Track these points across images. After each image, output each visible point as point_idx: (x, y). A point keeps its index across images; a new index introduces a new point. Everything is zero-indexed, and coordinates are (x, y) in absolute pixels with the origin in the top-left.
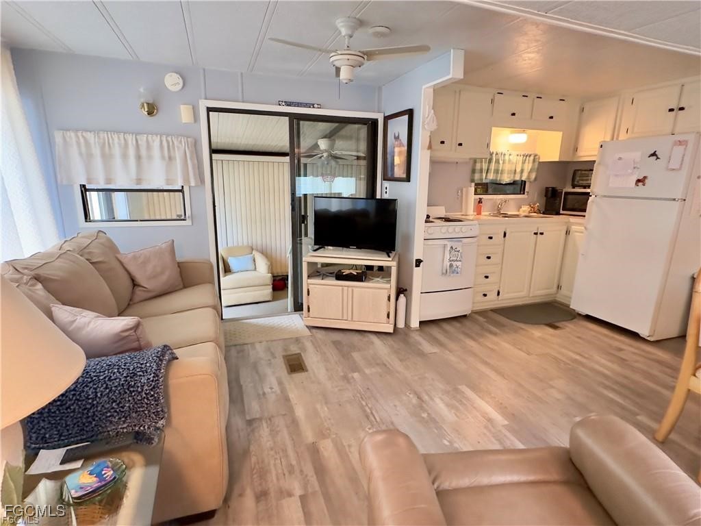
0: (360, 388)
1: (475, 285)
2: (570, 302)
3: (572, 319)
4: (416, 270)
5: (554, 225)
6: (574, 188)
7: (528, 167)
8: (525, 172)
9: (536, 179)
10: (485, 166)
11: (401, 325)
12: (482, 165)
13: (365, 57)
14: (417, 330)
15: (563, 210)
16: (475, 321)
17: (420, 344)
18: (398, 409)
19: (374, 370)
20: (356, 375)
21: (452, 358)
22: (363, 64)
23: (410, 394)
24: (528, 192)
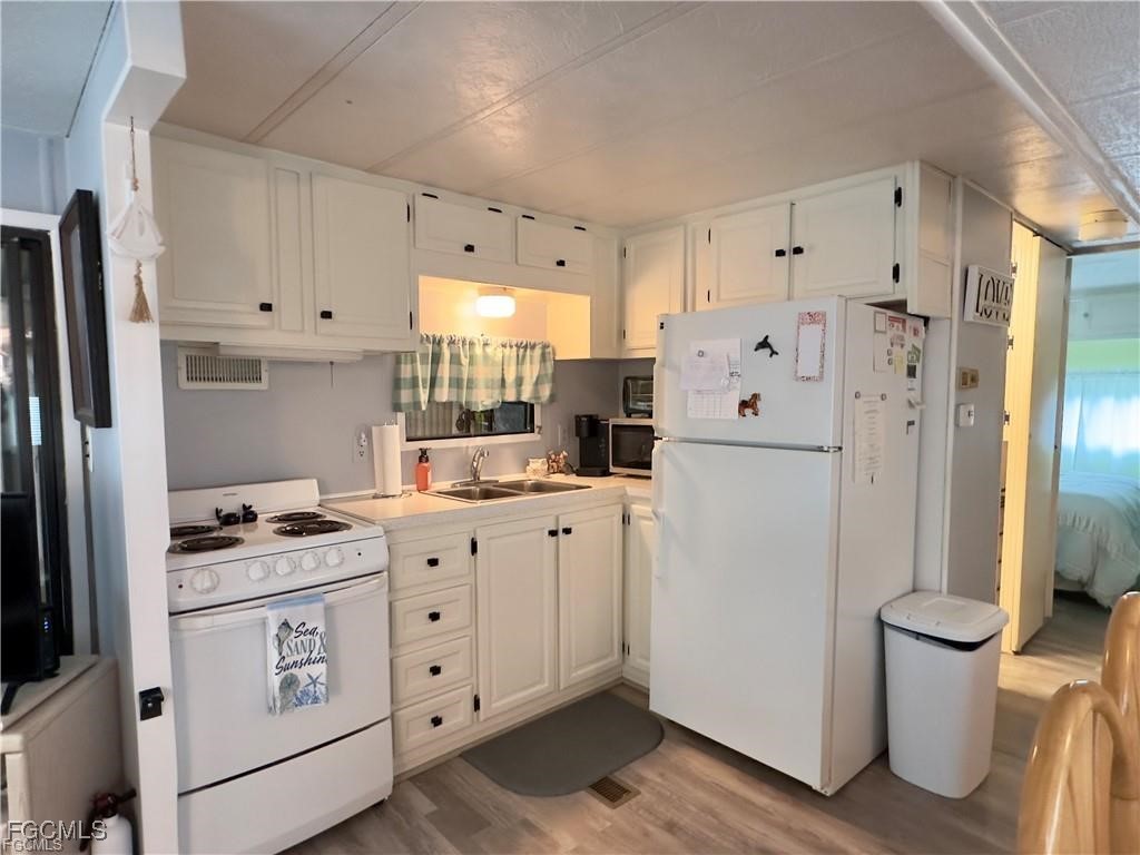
1: (393, 711)
2: (648, 683)
3: (655, 747)
4: (142, 726)
6: (629, 416)
7: (531, 371)
8: (530, 384)
9: (552, 398)
12: (414, 370)
15: (614, 464)
24: (540, 428)
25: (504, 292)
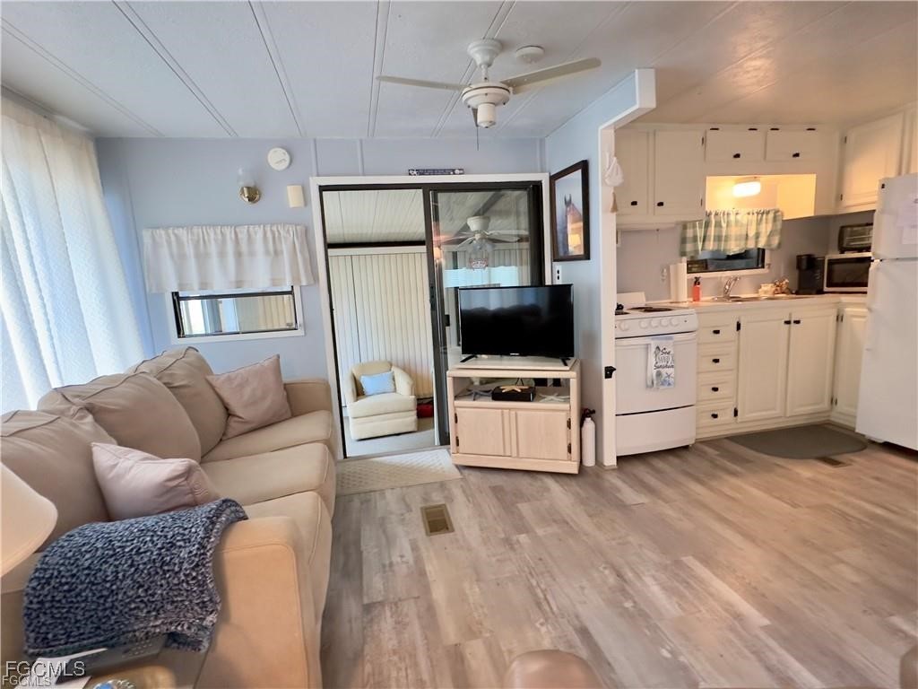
0: (528, 557)
1: (698, 401)
2: (855, 424)
3: (862, 449)
4: (606, 381)
5: (815, 309)
6: (842, 252)
7: (766, 228)
8: (763, 236)
9: (780, 245)
10: (700, 233)
11: (590, 461)
12: (695, 232)
13: (511, 89)
14: (613, 470)
15: (827, 286)
16: (702, 454)
17: (619, 491)
18: (586, 591)
19: (549, 530)
20: (523, 538)
21: (669, 512)
22: (508, 100)
23: (605, 568)
24: (769, 265)
25: (755, 179)
